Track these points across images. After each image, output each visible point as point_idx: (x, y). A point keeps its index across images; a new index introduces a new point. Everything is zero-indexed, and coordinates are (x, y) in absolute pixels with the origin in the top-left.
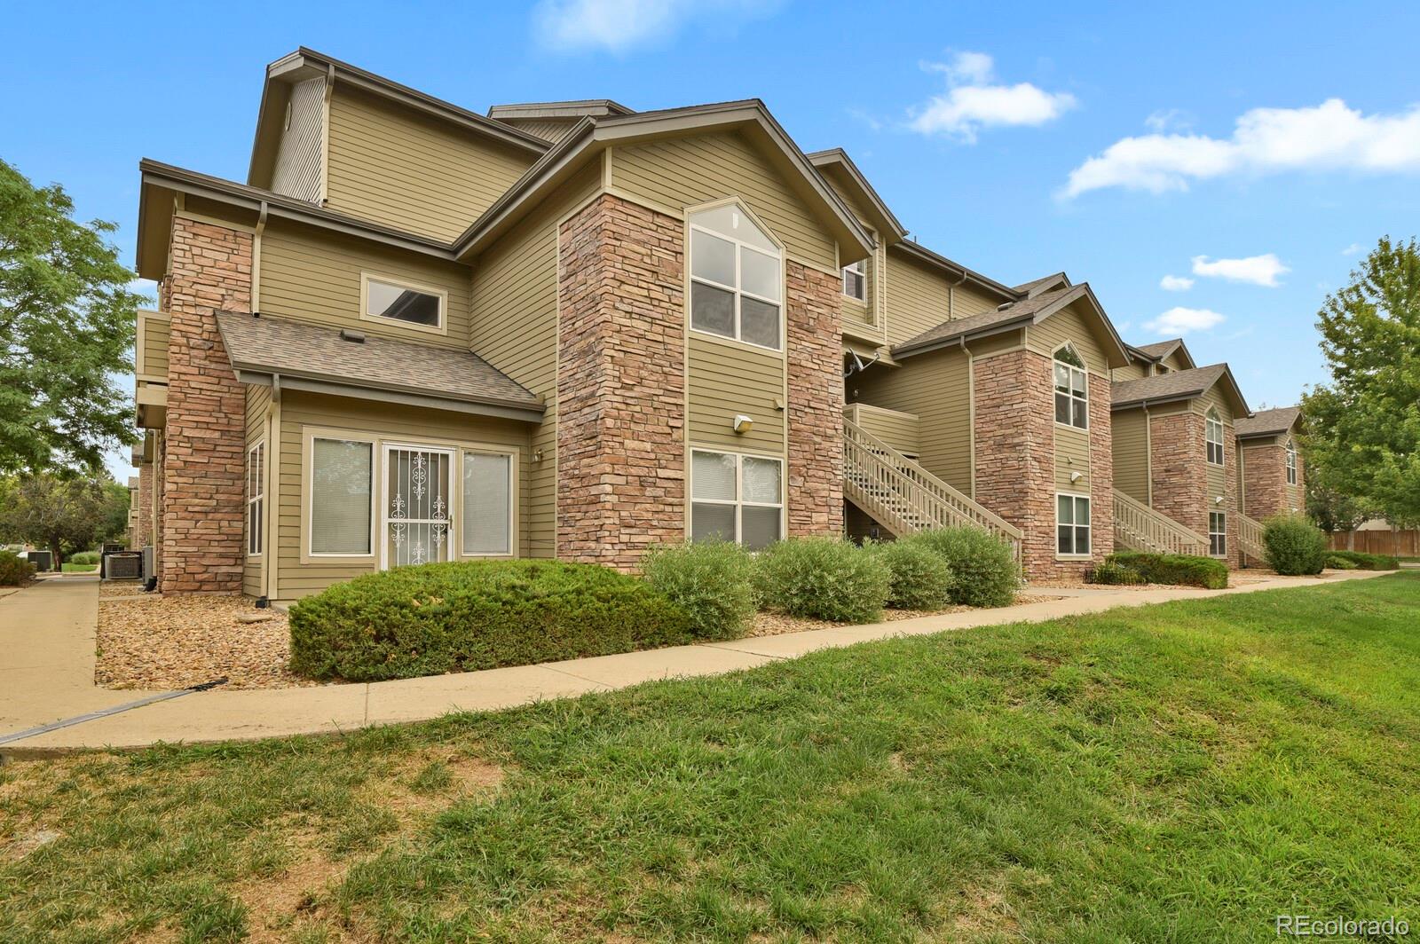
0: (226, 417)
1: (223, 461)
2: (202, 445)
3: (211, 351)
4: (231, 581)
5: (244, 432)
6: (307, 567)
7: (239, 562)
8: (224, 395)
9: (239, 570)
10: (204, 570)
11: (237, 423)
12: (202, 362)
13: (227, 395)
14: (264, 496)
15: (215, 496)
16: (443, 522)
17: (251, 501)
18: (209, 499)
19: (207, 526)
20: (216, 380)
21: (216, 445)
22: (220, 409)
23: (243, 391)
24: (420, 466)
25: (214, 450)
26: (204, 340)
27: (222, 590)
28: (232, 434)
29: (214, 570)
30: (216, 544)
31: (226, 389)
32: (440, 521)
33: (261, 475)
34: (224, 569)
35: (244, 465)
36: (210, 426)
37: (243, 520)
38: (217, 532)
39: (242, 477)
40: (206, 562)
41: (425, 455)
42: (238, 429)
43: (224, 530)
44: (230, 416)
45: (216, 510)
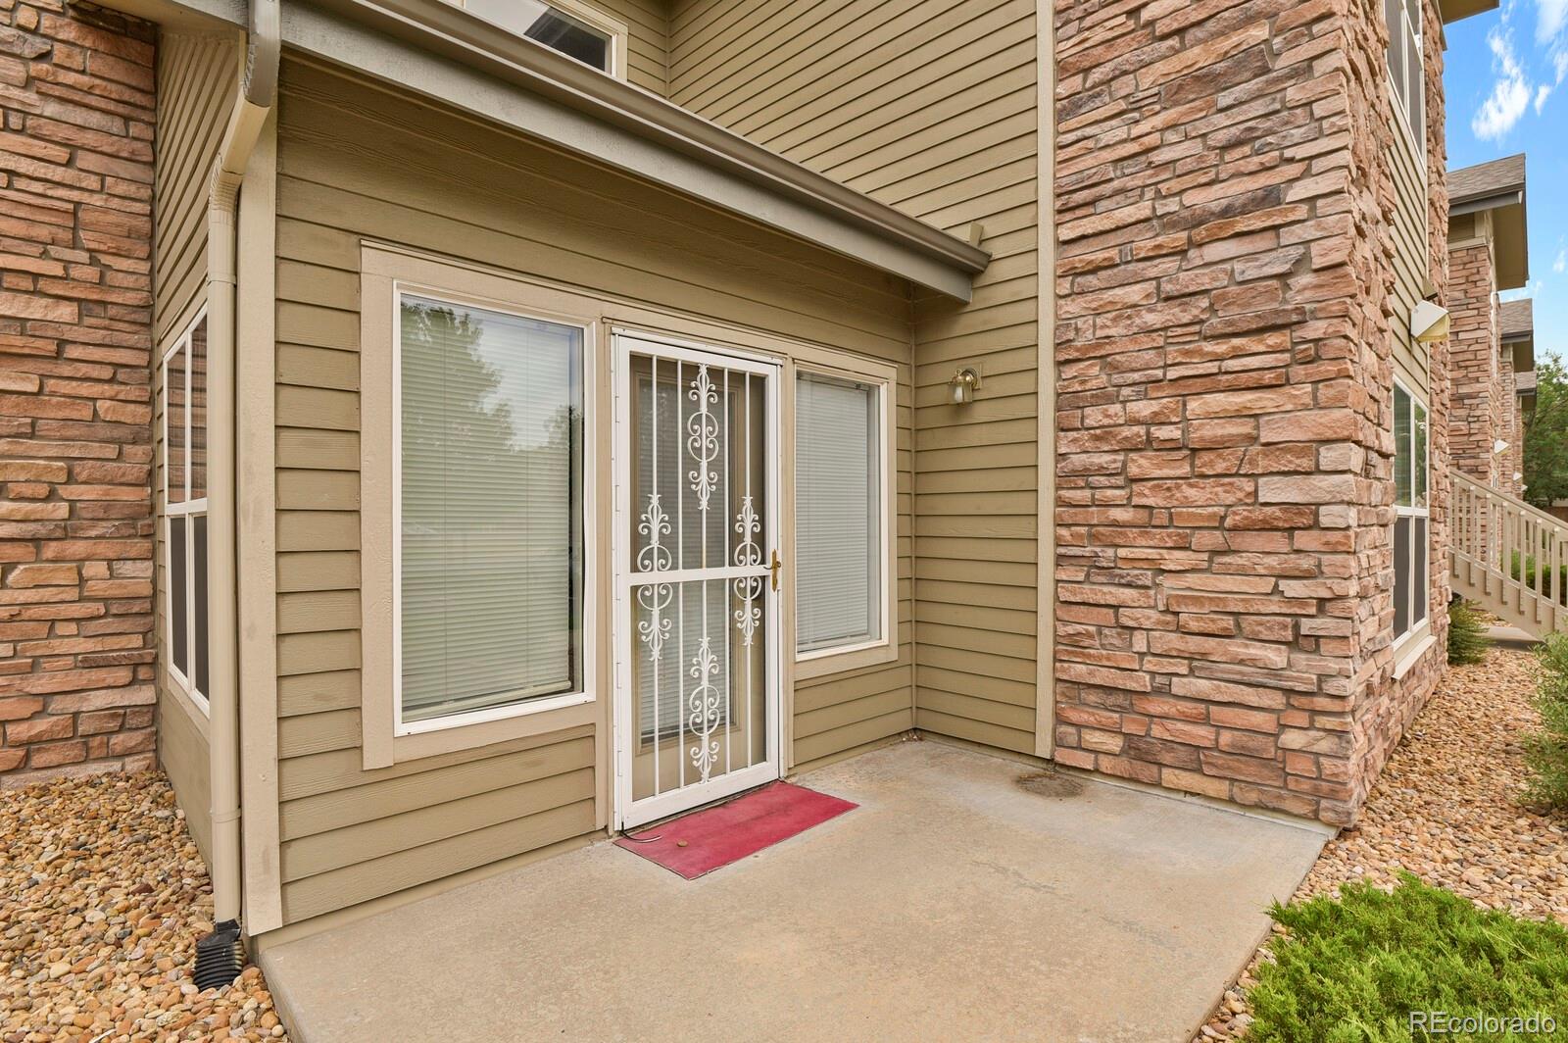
0: (93, 261)
1: (85, 389)
2: (19, 341)
3: (44, 66)
4: (121, 729)
5: (148, 307)
6: (389, 776)
7: (143, 673)
8: (85, 197)
9: (144, 695)
10: (37, 707)
11: (129, 281)
12: (15, 93)
13: (97, 200)
14: (215, 505)
15: (62, 491)
16: (758, 570)
17: (171, 510)
18: (47, 499)
19: (41, 579)
20: (62, 154)
21: (62, 343)
22: (75, 237)
23: (145, 193)
24: (704, 410)
25: (58, 355)
26: (20, 27)
27: (96, 760)
28: (112, 311)
29: (70, 704)
30: (73, 628)
31: (93, 182)
32: (749, 570)
33: (199, 431)
34: (99, 700)
35: (151, 402)
36: (42, 284)
37: (153, 555)
38: (74, 594)
39: (144, 435)
40: (40, 684)
41: (715, 373)
42: (132, 298)
43: (95, 588)
44: (105, 259)
45: (67, 532)
